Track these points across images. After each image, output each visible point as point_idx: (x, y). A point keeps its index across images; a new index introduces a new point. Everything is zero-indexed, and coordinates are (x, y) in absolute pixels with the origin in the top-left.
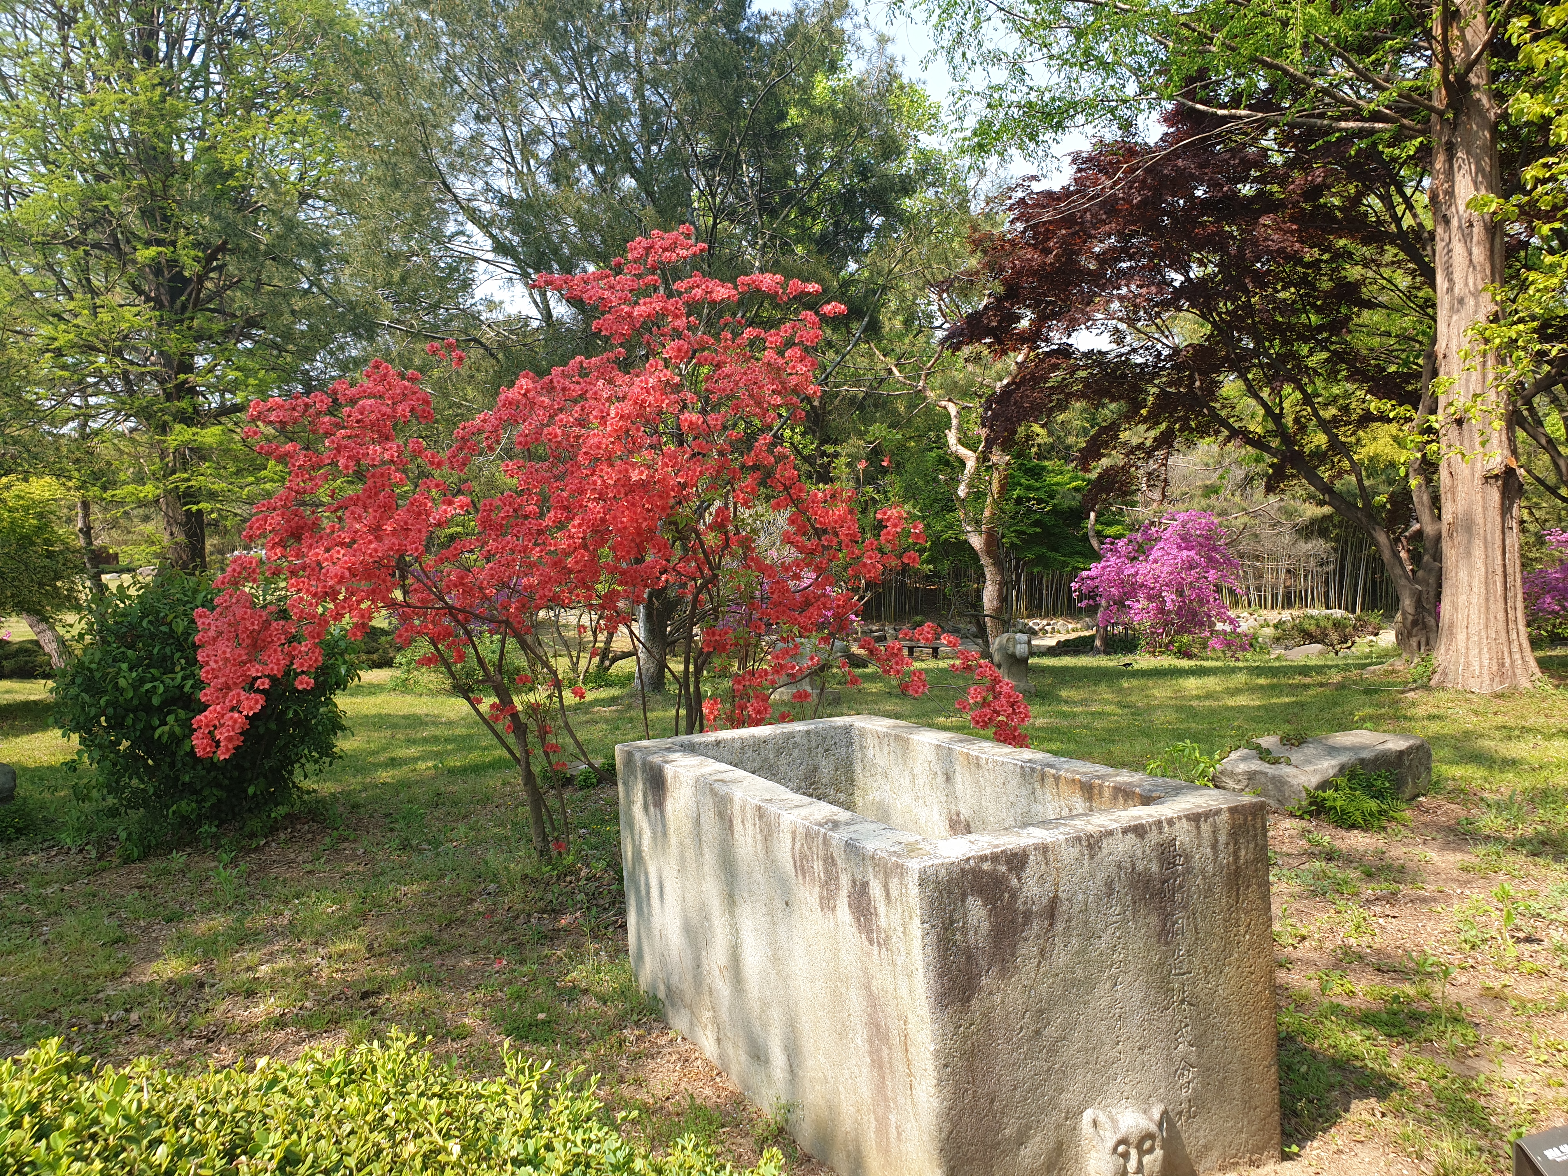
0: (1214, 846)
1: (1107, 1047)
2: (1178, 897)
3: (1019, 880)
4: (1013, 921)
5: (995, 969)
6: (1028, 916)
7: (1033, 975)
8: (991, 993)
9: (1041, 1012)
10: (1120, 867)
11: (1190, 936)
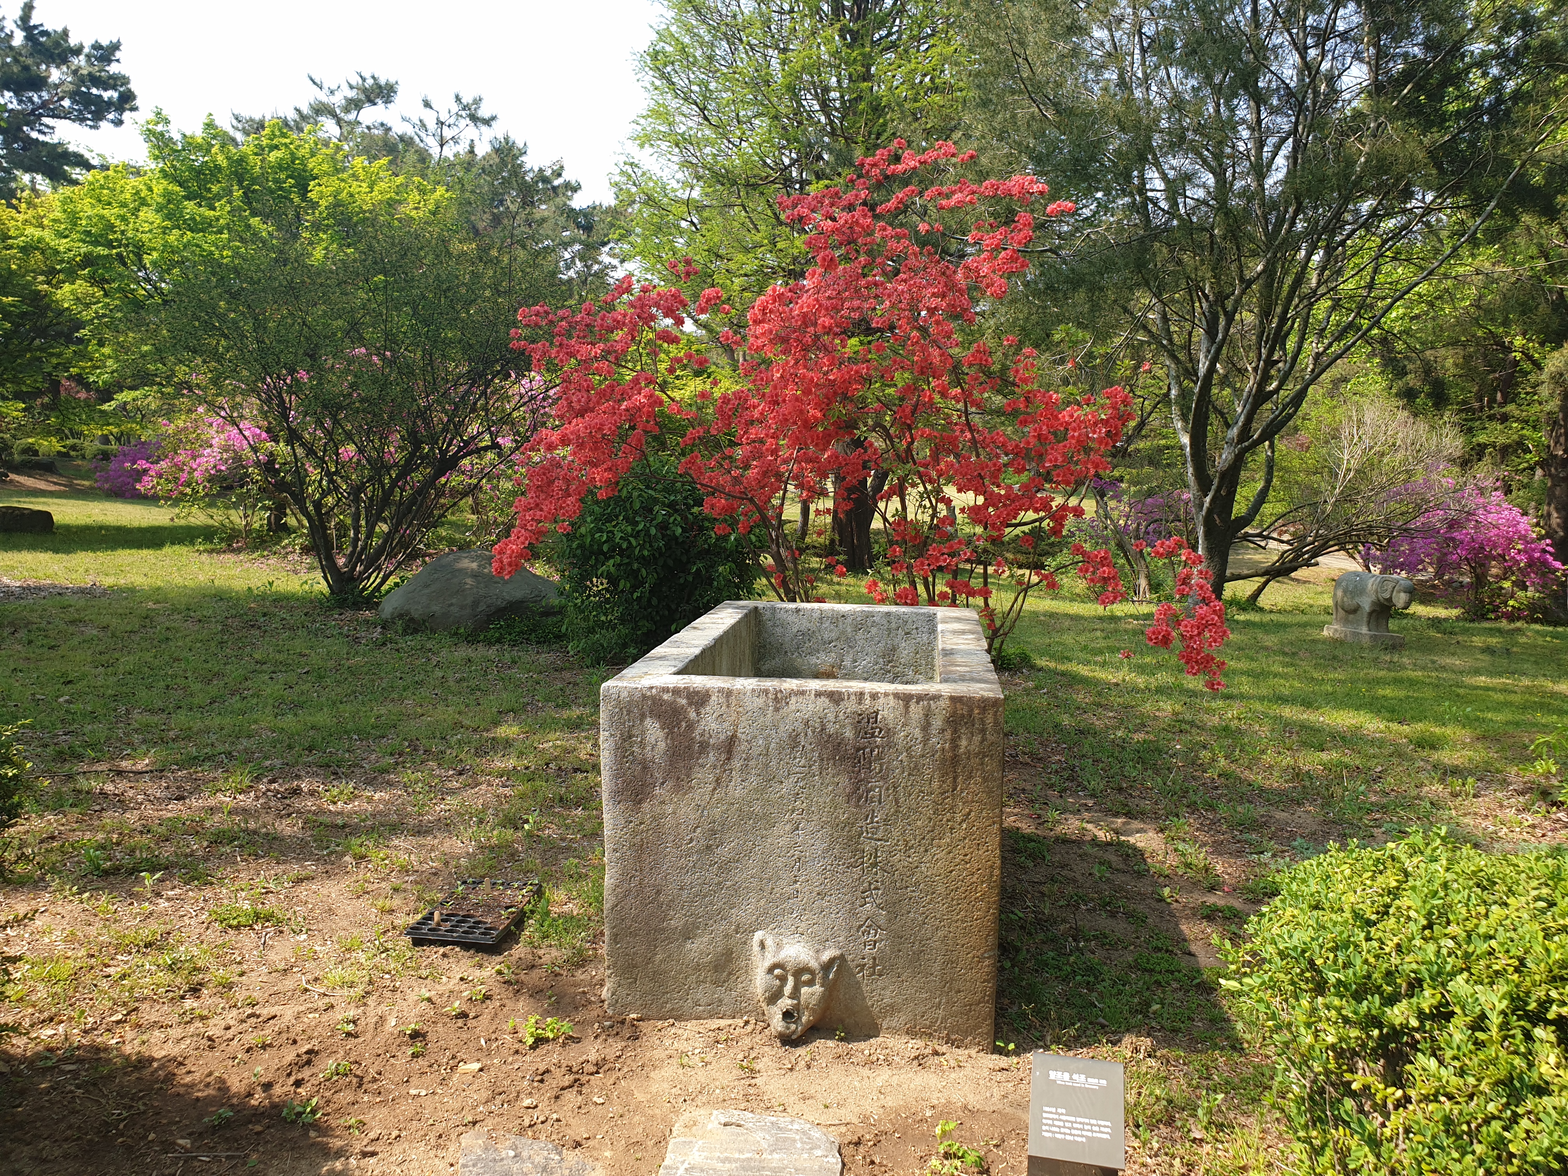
0: (926, 727)
1: (782, 883)
2: (876, 766)
3: (698, 714)
4: (689, 747)
5: (669, 785)
6: (704, 747)
7: (707, 797)
8: (663, 802)
9: (714, 832)
10: (807, 724)
11: (889, 807)
